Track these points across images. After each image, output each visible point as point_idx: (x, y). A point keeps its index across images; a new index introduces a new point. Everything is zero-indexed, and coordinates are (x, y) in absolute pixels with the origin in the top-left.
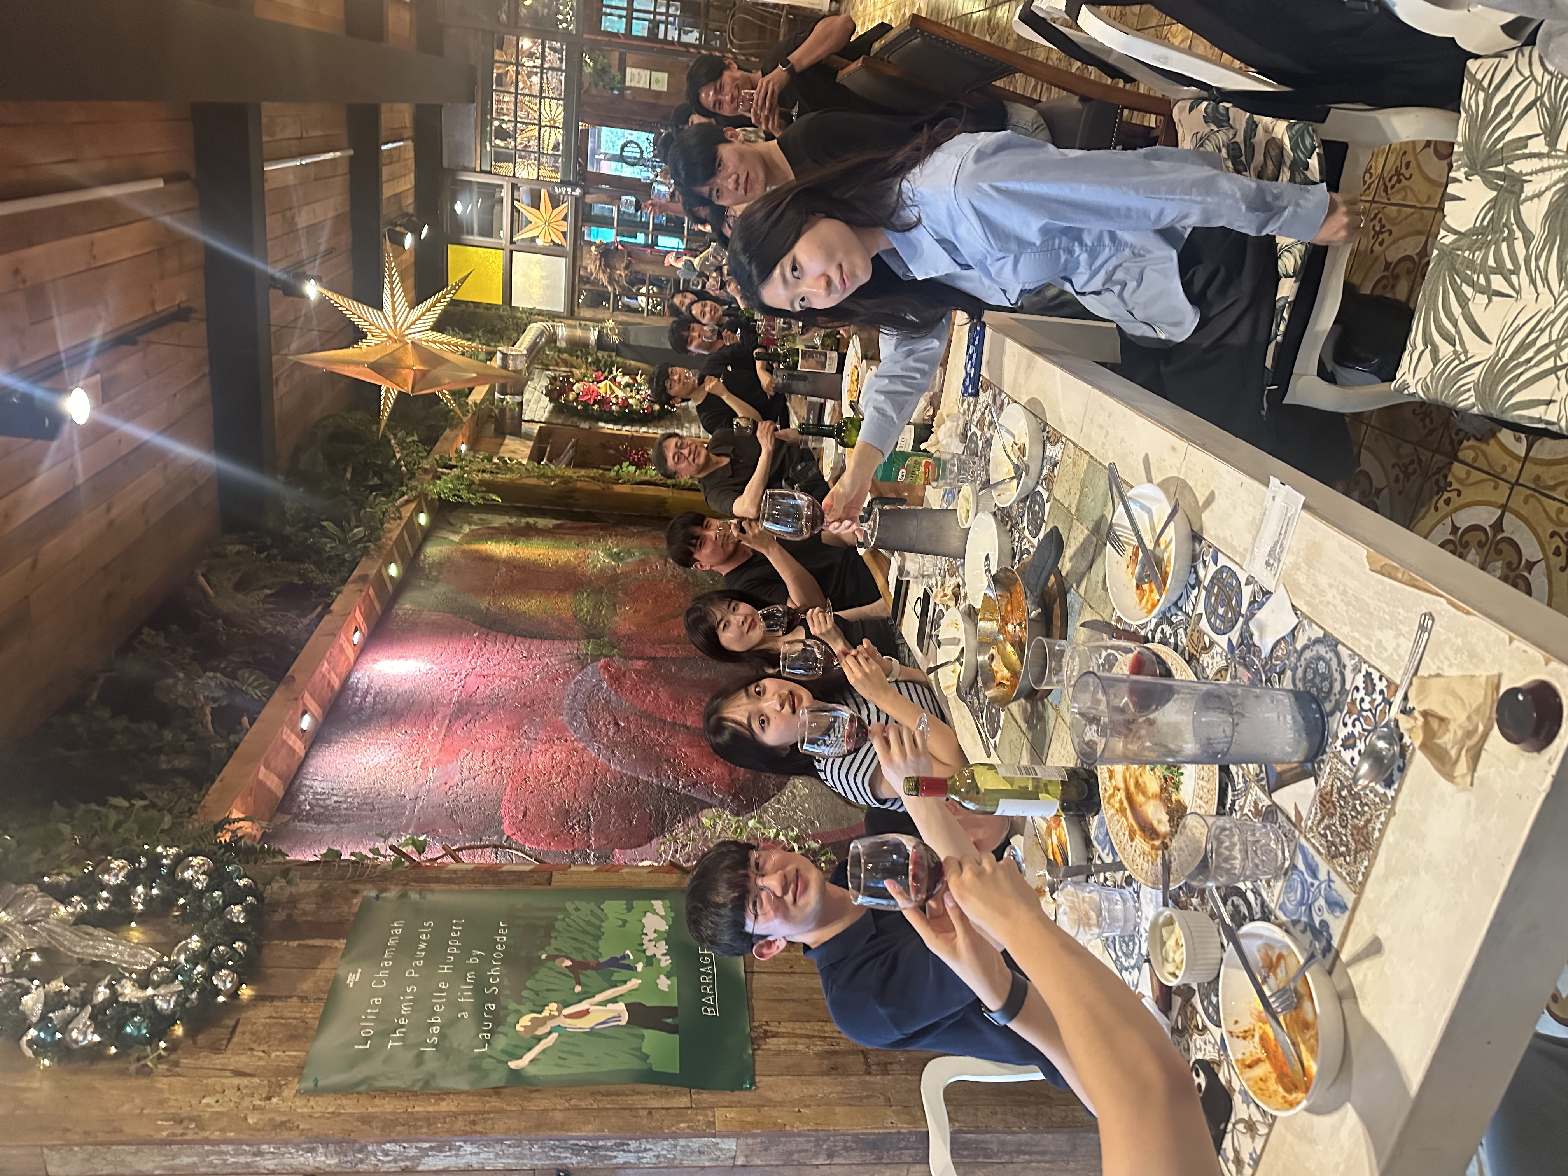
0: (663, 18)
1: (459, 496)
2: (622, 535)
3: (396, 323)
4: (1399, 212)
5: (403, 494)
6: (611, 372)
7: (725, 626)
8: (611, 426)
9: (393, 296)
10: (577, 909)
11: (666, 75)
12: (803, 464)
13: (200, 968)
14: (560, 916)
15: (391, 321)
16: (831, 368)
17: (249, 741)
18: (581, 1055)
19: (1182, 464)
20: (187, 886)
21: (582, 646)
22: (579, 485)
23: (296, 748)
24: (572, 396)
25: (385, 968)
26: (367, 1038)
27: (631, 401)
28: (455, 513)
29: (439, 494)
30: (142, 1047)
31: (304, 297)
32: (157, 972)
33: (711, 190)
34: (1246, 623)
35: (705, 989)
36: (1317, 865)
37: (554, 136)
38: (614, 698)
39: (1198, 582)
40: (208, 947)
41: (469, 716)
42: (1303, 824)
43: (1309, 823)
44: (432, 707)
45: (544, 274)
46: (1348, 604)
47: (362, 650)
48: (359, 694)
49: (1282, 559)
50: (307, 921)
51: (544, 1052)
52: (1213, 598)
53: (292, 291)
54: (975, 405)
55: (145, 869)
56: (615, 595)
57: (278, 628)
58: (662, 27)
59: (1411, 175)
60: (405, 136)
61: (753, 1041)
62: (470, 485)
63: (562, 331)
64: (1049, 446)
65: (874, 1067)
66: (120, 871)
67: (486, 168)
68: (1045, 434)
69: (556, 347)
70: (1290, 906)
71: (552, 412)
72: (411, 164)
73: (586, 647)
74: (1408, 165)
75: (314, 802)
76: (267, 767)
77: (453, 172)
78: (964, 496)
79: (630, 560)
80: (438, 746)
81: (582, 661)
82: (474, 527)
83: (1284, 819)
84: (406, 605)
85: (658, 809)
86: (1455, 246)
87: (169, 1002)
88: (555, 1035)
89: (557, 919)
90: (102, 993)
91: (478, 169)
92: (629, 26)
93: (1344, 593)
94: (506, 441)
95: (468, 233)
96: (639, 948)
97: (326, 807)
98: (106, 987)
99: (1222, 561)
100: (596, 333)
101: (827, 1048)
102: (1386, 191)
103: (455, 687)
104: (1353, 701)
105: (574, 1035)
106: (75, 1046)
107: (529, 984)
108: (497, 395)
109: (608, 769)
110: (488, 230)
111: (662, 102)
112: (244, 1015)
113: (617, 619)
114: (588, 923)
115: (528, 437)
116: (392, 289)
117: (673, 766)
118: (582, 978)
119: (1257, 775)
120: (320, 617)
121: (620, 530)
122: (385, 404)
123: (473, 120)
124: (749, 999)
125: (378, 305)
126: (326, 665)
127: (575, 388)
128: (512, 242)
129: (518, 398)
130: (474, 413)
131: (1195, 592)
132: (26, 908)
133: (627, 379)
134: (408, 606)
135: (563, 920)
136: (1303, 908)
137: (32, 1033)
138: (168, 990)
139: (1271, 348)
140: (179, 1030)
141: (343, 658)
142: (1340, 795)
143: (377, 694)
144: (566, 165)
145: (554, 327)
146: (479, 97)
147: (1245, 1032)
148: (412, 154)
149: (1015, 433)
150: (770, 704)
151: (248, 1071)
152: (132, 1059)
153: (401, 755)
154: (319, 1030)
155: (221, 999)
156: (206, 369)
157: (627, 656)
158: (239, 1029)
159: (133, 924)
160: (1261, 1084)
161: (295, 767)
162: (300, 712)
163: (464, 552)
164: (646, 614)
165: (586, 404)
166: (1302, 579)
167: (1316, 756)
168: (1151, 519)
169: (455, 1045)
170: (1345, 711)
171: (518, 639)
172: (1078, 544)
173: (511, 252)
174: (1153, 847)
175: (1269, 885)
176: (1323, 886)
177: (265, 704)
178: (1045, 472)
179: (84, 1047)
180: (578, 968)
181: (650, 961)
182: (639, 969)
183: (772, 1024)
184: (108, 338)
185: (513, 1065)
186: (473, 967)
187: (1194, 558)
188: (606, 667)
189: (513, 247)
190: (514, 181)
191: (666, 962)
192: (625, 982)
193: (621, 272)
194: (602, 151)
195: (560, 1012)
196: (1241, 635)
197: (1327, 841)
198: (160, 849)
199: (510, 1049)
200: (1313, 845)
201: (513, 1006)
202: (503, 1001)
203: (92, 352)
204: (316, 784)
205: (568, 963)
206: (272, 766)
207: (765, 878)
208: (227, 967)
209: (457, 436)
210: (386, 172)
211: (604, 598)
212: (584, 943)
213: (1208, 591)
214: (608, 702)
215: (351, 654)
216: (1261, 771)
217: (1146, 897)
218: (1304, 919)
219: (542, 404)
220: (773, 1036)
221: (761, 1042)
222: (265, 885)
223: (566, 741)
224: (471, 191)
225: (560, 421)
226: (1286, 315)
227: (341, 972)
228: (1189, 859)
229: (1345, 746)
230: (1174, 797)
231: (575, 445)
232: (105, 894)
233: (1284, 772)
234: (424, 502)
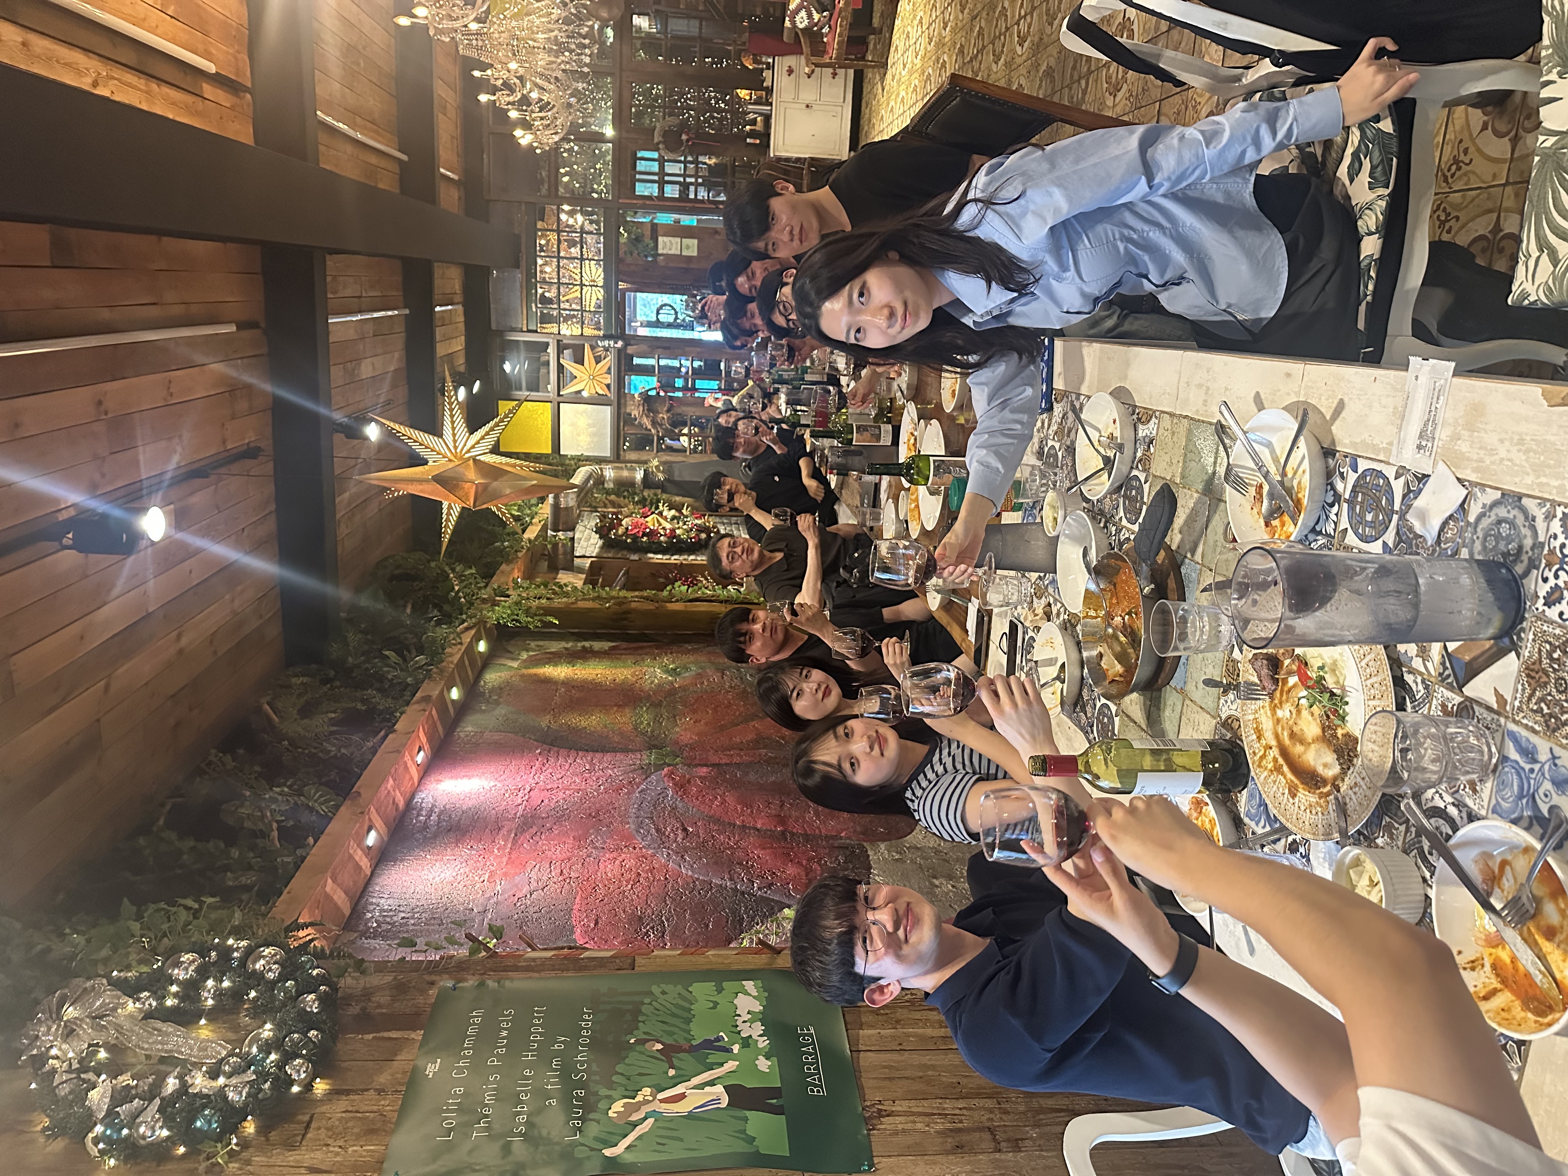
0: (693, 180)
1: (517, 621)
2: (677, 652)
3: (456, 448)
4: (1464, 197)
5: (463, 622)
6: (657, 508)
7: (798, 694)
8: (660, 556)
9: (453, 422)
10: (664, 993)
11: (696, 241)
12: (860, 551)
13: (273, 1057)
14: (647, 1001)
15: (451, 445)
16: (886, 440)
17: (317, 852)
18: (681, 1140)
19: (1300, 386)
20: (259, 977)
21: (645, 757)
22: (633, 605)
23: (361, 864)
24: (621, 531)
25: (466, 1057)
26: (450, 1130)
27: (678, 532)
28: (513, 642)
29: (498, 619)
30: (212, 1143)
31: (366, 439)
32: (228, 1063)
33: (766, 245)
34: (1402, 515)
35: (809, 1069)
36: (1535, 746)
37: (594, 296)
38: (680, 805)
39: (1337, 498)
40: (281, 1036)
41: (533, 830)
42: (1508, 708)
43: (1517, 703)
44: (497, 822)
45: (590, 422)
46: (1527, 451)
47: (426, 771)
48: (424, 813)
49: (1437, 436)
50: (383, 1014)
51: (640, 1138)
52: (1358, 507)
53: (353, 433)
54: (1050, 420)
55: (215, 962)
56: (675, 708)
57: (343, 751)
58: (692, 188)
59: (1471, 160)
60: (456, 301)
61: (867, 1120)
62: (528, 612)
63: (609, 473)
64: (1141, 427)
65: (1002, 1144)
66: (190, 964)
67: (532, 327)
68: (1135, 417)
69: (604, 488)
70: (1505, 805)
71: (602, 548)
72: (462, 326)
73: (648, 758)
74: (1466, 152)
75: (381, 919)
76: (334, 881)
77: (501, 333)
78: (1049, 504)
79: (687, 674)
80: (505, 859)
81: (646, 771)
82: (531, 653)
83: (1482, 710)
84: (468, 728)
85: (734, 912)
86: (1559, 146)
87: (241, 1093)
88: (651, 1121)
89: (643, 1003)
90: (172, 1084)
91: (525, 329)
92: (661, 190)
93: (1521, 441)
94: (560, 576)
95: (516, 389)
96: (733, 1029)
97: (393, 924)
98: (175, 1078)
99: (1363, 465)
100: (642, 472)
101: (948, 1125)
102: (1446, 180)
103: (519, 801)
104: (1552, 552)
105: (672, 1119)
106: (142, 1142)
107: (620, 1068)
108: (550, 532)
109: (680, 874)
110: (534, 386)
111: (693, 266)
112: (318, 1110)
113: (678, 729)
114: (676, 1006)
115: (580, 570)
116: (452, 416)
117: (747, 869)
118: (676, 1062)
119: (1440, 674)
120: (386, 736)
121: (675, 648)
122: (447, 526)
123: (518, 284)
124: (858, 1078)
125: (437, 432)
126: (391, 781)
127: (624, 523)
128: (559, 395)
129: (570, 534)
130: (529, 549)
131: (1335, 509)
132: (94, 1002)
133: (673, 512)
134: (469, 729)
135: (650, 1004)
136: (1524, 801)
137: (99, 1129)
138: (239, 1080)
139: (1363, 308)
140: (250, 1127)
141: (407, 777)
142: (1552, 659)
143: (441, 812)
144: (608, 320)
145: (601, 469)
146: (523, 263)
147: (1473, 962)
148: (462, 319)
149: (1100, 427)
150: (858, 746)
151: (324, 1168)
152: (201, 1158)
153: (467, 870)
154: (398, 1124)
155: (295, 1089)
156: (272, 507)
157: (690, 764)
158: (314, 1125)
159: (203, 1022)
160: (1504, 1014)
161: (361, 885)
162: (366, 827)
163: (523, 676)
164: (706, 724)
165: (635, 538)
166: (1464, 447)
167: (1513, 626)
168: (1273, 452)
169: (544, 1133)
170: (1543, 565)
171: (580, 753)
172: (1187, 511)
173: (559, 403)
174: (1322, 796)
175: (1475, 791)
176: (1546, 767)
177: (332, 818)
178: (1139, 454)
179: (152, 1144)
180: (669, 1052)
181: (746, 1043)
182: (736, 1051)
183: (886, 1103)
184: (183, 470)
185: (608, 1152)
186: (557, 1054)
187: (1329, 474)
188: (670, 775)
189: (560, 399)
190: (559, 338)
191: (763, 1043)
192: (722, 1065)
193: (663, 416)
194: (639, 318)
195: (655, 1098)
196: (1398, 533)
197: (1543, 716)
198: (230, 942)
199: (603, 1136)
200: (1526, 727)
201: (603, 1092)
202: (593, 1087)
203: (166, 484)
204: (382, 901)
205: (659, 1046)
206: (339, 881)
207: (876, 912)
208: (301, 1056)
209: (513, 569)
210: (439, 332)
211: (663, 711)
212: (673, 1025)
213: (1351, 502)
214: (674, 809)
215: (415, 774)
216: (1445, 668)
217: (1317, 858)
218: (1527, 813)
219: (592, 541)
220: (888, 1116)
221: (874, 1122)
222: (339, 977)
223: (634, 848)
224: (518, 352)
225: (610, 555)
226: (1373, 274)
227: (420, 1063)
228: (1369, 793)
229: (1548, 603)
230: (1340, 732)
231: (627, 572)
232: (174, 988)
233: (1475, 659)
234: (482, 629)
